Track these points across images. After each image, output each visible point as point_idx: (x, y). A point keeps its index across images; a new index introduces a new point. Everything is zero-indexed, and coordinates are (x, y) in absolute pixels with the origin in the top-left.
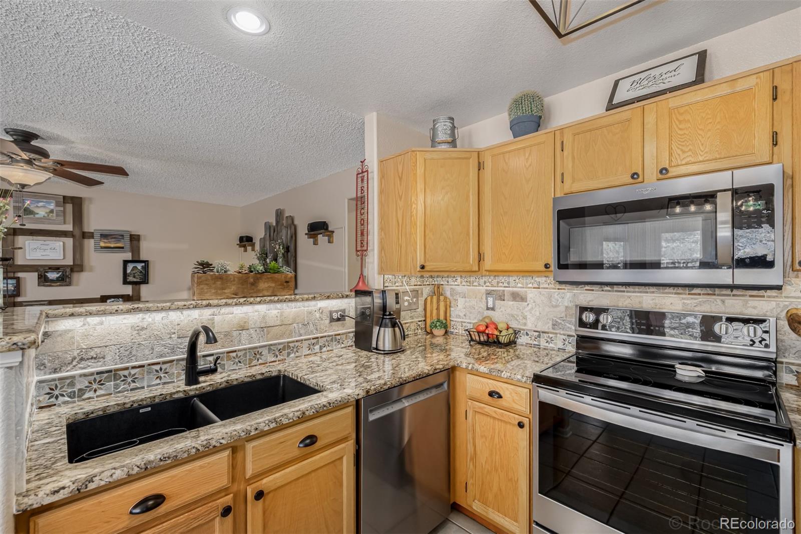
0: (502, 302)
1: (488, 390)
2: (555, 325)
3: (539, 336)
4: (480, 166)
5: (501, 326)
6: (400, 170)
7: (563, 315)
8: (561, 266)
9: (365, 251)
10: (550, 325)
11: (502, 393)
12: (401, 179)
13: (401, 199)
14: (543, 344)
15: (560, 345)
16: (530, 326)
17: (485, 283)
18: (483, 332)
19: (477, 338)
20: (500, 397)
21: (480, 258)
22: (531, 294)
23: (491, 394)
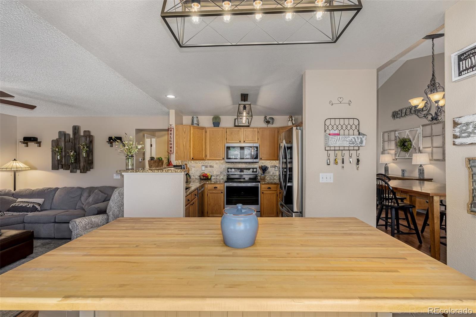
0: (207, 168)
1: (214, 187)
2: (221, 173)
3: (217, 176)
4: (206, 132)
5: (208, 174)
6: (185, 130)
7: (223, 170)
8: (228, 158)
9: (172, 153)
10: (220, 173)
11: (217, 187)
12: (185, 133)
13: (185, 139)
14: (218, 178)
15: (222, 178)
16: (215, 174)
17: (201, 163)
18: (205, 176)
19: (203, 178)
20: (217, 188)
21: (206, 156)
22: (215, 166)
23: (215, 188)
